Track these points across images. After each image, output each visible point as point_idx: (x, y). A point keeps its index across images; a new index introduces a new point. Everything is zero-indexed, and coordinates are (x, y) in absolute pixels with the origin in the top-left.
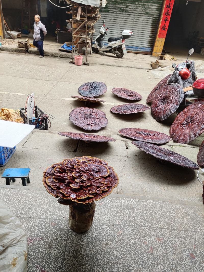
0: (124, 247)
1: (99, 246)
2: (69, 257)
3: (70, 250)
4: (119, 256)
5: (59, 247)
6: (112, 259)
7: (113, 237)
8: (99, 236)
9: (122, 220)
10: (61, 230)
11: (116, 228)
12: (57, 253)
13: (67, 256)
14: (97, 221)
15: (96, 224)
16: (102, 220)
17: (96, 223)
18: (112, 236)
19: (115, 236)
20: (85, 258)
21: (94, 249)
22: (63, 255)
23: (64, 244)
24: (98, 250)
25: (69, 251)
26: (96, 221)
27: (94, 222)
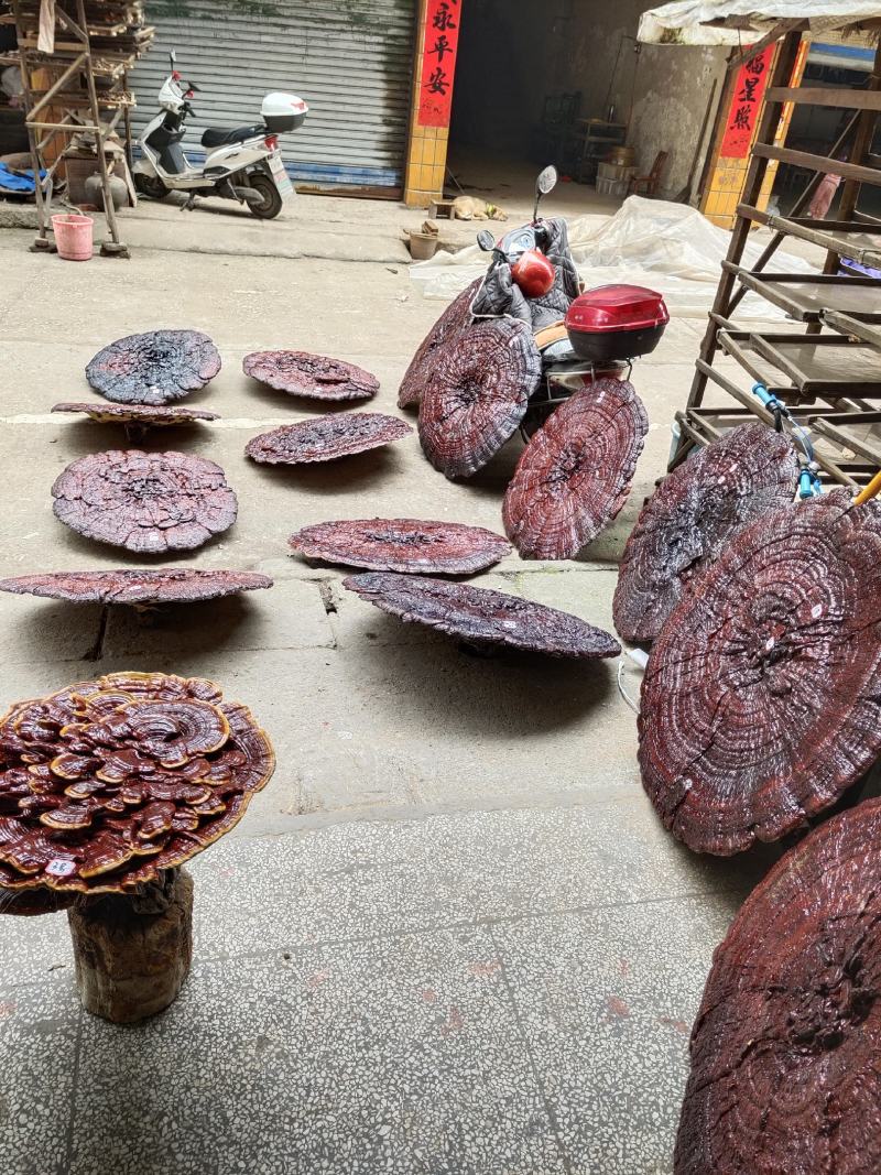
0: (340, 1038)
1: (227, 1061)
2: (95, 1139)
3: (95, 1108)
4: (321, 1081)
5: (40, 1107)
6: (292, 1099)
7: (288, 1005)
8: (225, 1018)
9: (323, 923)
10: (43, 1028)
11: (301, 963)
12: (32, 1135)
13: (85, 1134)
14: (212, 953)
15: (208, 964)
16: (235, 943)
17: (208, 961)
18: (285, 1002)
19: (299, 999)
20: (169, 1124)
21: (207, 1076)
22: (61, 1138)
23: (62, 1085)
24: (223, 1078)
25: (90, 1113)
26: (208, 954)
27: (199, 957)
